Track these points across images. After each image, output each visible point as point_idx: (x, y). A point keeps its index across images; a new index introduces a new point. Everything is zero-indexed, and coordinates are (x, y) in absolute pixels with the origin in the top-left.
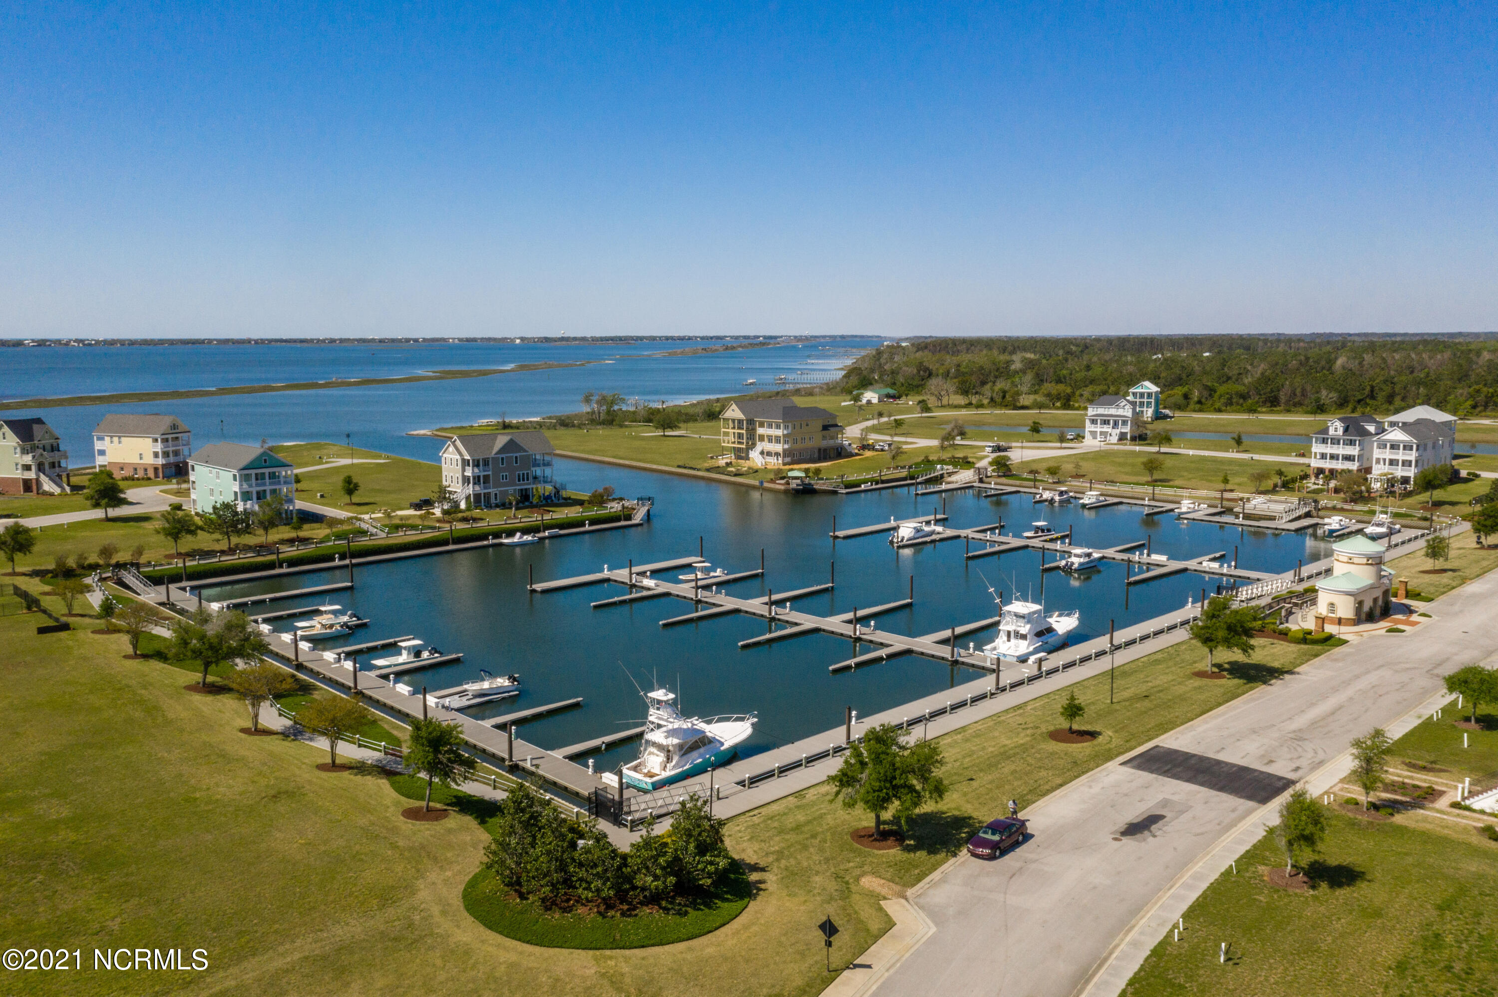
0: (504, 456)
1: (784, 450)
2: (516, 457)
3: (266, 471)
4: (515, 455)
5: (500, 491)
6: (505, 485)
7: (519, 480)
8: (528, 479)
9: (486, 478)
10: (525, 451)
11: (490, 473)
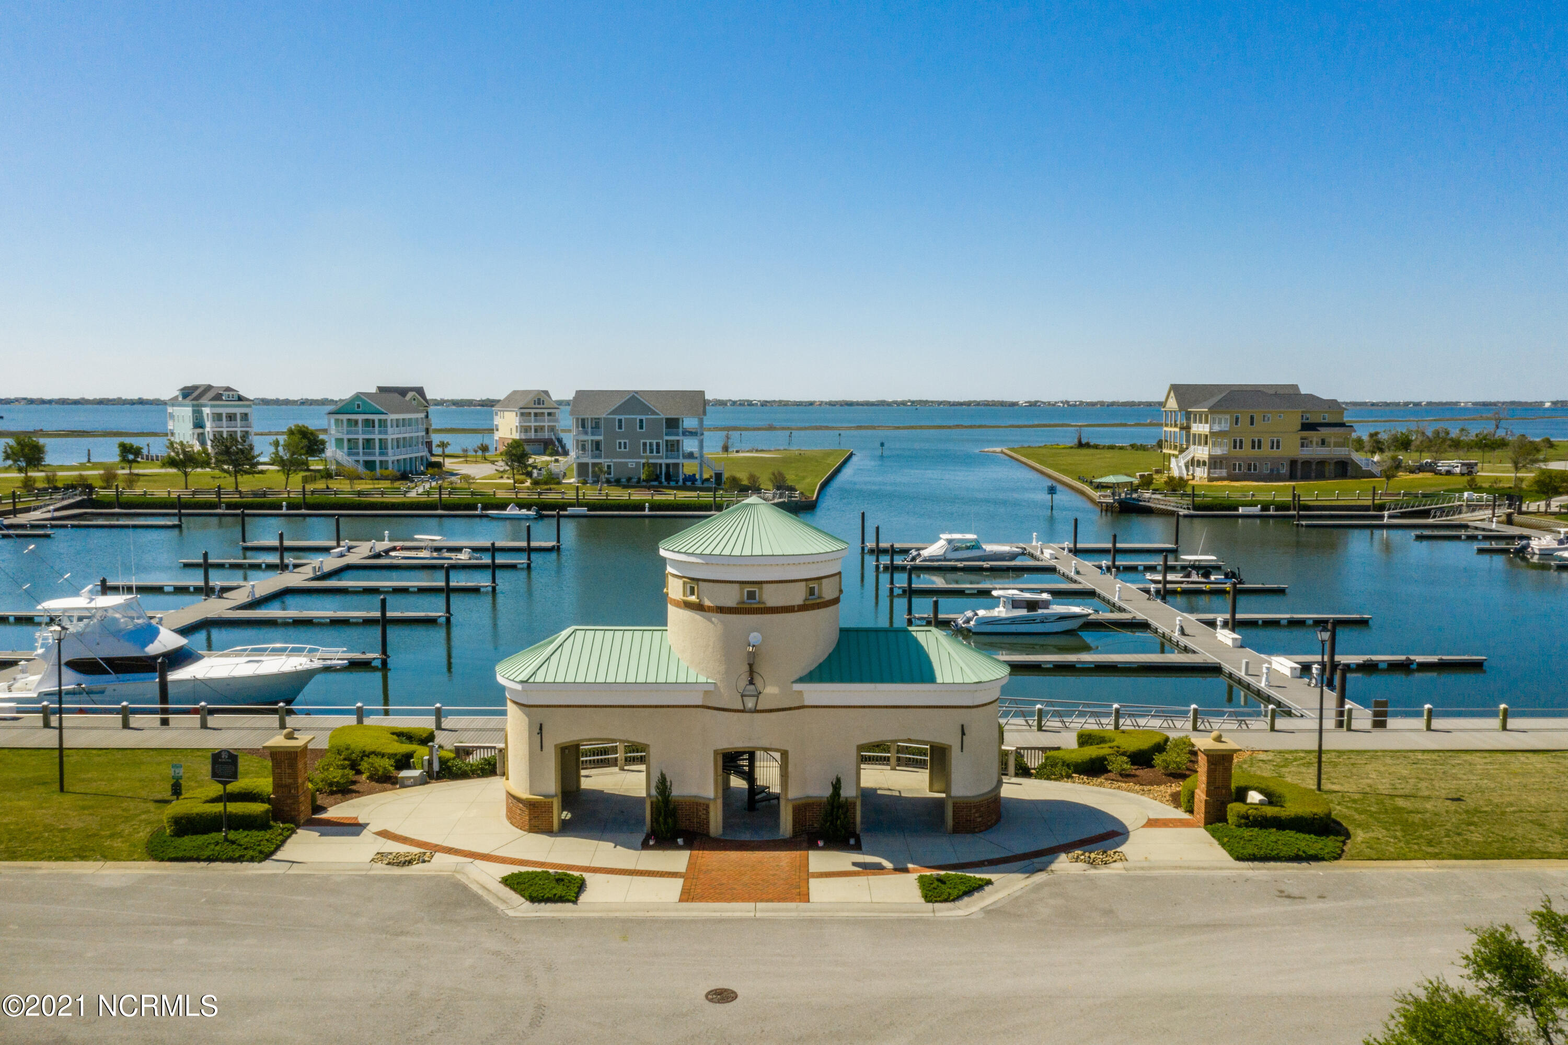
0: (622, 417)
1: (1211, 457)
2: (641, 421)
3: (360, 417)
4: (639, 417)
5: (615, 463)
6: (624, 456)
7: (645, 451)
8: (658, 452)
9: (597, 445)
10: (654, 413)
11: (601, 438)
